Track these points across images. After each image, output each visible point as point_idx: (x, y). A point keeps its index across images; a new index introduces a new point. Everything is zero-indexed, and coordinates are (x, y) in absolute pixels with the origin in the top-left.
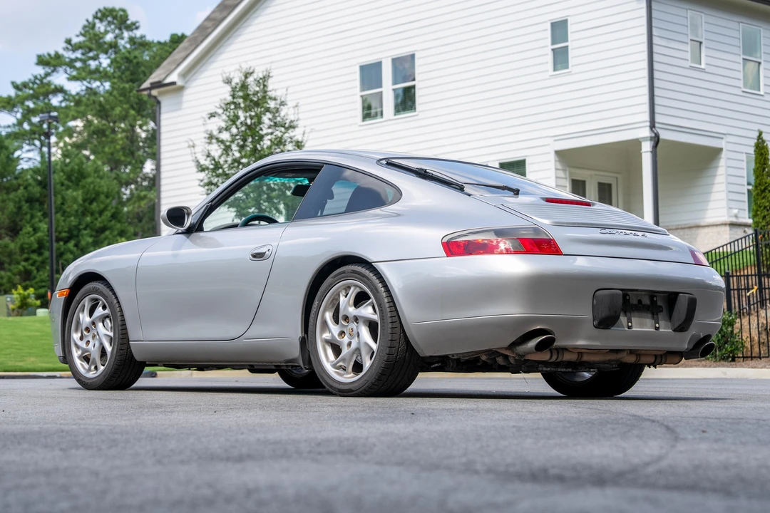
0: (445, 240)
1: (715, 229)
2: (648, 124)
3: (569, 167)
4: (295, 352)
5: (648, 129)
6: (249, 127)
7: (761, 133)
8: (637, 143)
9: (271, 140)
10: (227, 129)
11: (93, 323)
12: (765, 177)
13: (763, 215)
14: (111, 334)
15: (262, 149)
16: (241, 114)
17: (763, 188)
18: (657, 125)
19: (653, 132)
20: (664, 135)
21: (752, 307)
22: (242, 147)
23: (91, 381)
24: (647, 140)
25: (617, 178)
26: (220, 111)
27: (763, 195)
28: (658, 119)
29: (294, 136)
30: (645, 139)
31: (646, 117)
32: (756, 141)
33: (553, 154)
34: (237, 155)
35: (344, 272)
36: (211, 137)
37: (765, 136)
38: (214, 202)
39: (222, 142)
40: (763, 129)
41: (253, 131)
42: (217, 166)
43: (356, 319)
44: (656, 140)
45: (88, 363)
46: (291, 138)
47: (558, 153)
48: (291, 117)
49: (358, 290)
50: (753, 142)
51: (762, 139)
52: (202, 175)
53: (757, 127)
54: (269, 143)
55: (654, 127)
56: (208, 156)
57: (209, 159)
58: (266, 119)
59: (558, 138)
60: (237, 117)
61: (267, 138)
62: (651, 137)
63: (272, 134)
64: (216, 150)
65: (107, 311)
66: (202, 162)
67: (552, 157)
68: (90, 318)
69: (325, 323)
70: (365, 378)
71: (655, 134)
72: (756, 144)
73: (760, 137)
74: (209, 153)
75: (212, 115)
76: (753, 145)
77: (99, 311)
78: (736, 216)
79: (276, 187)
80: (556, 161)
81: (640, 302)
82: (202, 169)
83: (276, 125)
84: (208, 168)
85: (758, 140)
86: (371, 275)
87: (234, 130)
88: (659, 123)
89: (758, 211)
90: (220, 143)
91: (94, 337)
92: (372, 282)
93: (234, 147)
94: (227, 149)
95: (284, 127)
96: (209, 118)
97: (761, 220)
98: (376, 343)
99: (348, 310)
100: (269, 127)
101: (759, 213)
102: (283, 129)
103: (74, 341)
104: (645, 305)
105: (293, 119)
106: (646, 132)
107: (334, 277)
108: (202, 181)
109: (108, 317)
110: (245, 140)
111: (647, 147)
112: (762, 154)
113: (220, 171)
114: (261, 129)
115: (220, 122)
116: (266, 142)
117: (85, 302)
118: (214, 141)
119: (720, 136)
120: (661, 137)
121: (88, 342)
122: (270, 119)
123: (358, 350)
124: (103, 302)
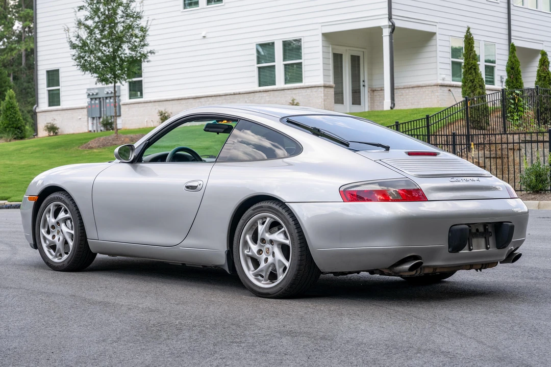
0: (342, 189)
1: (430, 89)
2: (387, 16)
3: (332, 44)
4: (222, 261)
5: (387, 19)
6: (108, 17)
7: (469, 29)
8: (379, 30)
9: (123, 27)
10: (92, 18)
11: (58, 223)
12: (471, 59)
13: (469, 85)
14: (73, 232)
15: (117, 32)
16: (101, 7)
17: (469, 67)
18: (393, 17)
19: (391, 22)
20: (398, 24)
21: (463, 151)
22: (102, 31)
23: (58, 265)
24: (386, 28)
25: (363, 52)
26: (86, 5)
27: (470, 71)
28: (394, 12)
29: (140, 24)
30: (385, 26)
31: (386, 11)
32: (465, 34)
33: (321, 35)
34: (99, 36)
35: (262, 207)
36: (80, 23)
37: (471, 31)
38: (150, 140)
39: (87, 27)
40: (470, 26)
41: (110, 19)
42: (85, 44)
43: (271, 242)
44: (393, 28)
45: (54, 251)
46: (138, 25)
47: (325, 35)
48: (138, 10)
49: (272, 220)
50: (463, 35)
51: (469, 33)
52: (74, 52)
53: (466, 25)
54: (122, 28)
55: (391, 18)
56: (78, 37)
57: (78, 39)
58: (120, 12)
59: (324, 24)
60: (98, 9)
61: (119, 25)
62: (389, 25)
63: (123, 22)
64: (84, 34)
65: (68, 215)
66: (74, 42)
67: (320, 38)
68: (55, 218)
69: (246, 243)
70: (280, 286)
71: (392, 23)
72: (465, 36)
73: (468, 31)
74: (78, 35)
75: (81, 8)
76: (464, 37)
77: (62, 215)
78: (443, 79)
79: (126, 59)
80: (323, 40)
81: (477, 230)
82: (74, 46)
83: (127, 15)
84: (78, 46)
85: (467, 33)
86: (284, 211)
87: (97, 19)
88: (394, 15)
89: (466, 82)
90: (86, 29)
91: (58, 233)
92: (285, 217)
93: (97, 31)
94: (91, 32)
95: (133, 18)
96: (79, 10)
97: (468, 89)
98: (288, 261)
99: (265, 235)
100: (122, 17)
101: (467, 84)
102: (132, 19)
103: (43, 234)
104: (480, 232)
105: (139, 11)
106: (385, 22)
107: (253, 210)
108: (74, 55)
109: (69, 218)
110: (104, 26)
111: (386, 32)
112: (469, 43)
113: (87, 48)
114: (116, 18)
115: (86, 13)
116: (120, 28)
117: (50, 207)
118: (83, 27)
119: (434, 24)
120: (396, 25)
121: (54, 237)
122: (122, 11)
123: (273, 264)
124: (65, 208)
